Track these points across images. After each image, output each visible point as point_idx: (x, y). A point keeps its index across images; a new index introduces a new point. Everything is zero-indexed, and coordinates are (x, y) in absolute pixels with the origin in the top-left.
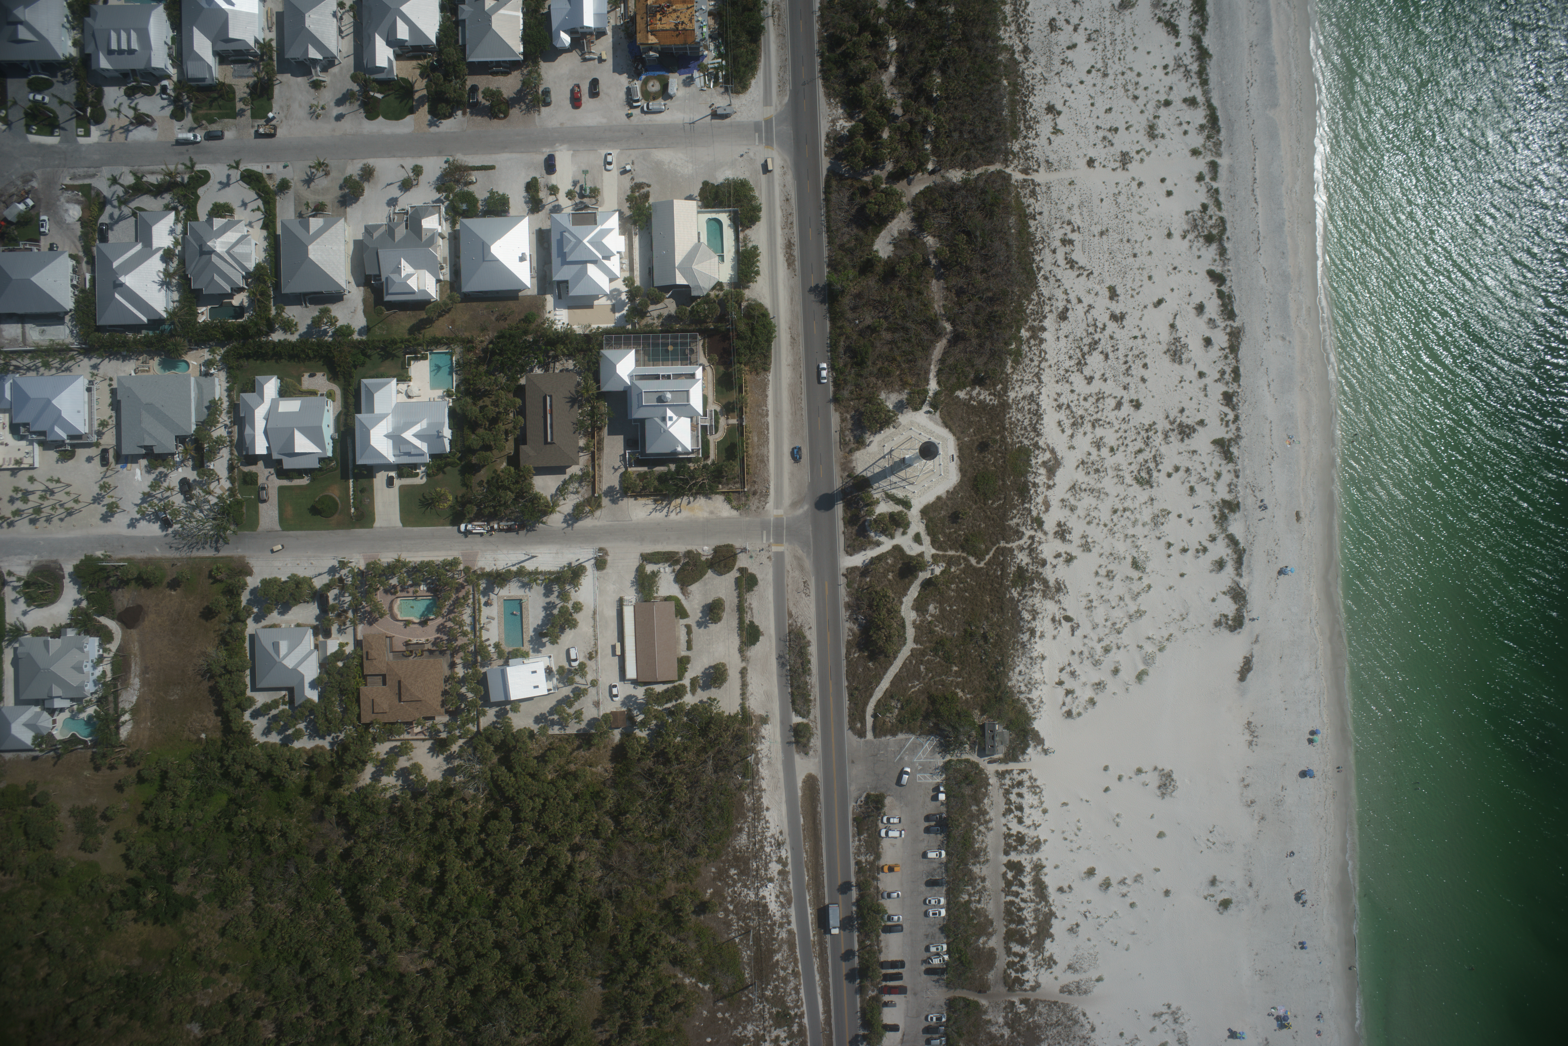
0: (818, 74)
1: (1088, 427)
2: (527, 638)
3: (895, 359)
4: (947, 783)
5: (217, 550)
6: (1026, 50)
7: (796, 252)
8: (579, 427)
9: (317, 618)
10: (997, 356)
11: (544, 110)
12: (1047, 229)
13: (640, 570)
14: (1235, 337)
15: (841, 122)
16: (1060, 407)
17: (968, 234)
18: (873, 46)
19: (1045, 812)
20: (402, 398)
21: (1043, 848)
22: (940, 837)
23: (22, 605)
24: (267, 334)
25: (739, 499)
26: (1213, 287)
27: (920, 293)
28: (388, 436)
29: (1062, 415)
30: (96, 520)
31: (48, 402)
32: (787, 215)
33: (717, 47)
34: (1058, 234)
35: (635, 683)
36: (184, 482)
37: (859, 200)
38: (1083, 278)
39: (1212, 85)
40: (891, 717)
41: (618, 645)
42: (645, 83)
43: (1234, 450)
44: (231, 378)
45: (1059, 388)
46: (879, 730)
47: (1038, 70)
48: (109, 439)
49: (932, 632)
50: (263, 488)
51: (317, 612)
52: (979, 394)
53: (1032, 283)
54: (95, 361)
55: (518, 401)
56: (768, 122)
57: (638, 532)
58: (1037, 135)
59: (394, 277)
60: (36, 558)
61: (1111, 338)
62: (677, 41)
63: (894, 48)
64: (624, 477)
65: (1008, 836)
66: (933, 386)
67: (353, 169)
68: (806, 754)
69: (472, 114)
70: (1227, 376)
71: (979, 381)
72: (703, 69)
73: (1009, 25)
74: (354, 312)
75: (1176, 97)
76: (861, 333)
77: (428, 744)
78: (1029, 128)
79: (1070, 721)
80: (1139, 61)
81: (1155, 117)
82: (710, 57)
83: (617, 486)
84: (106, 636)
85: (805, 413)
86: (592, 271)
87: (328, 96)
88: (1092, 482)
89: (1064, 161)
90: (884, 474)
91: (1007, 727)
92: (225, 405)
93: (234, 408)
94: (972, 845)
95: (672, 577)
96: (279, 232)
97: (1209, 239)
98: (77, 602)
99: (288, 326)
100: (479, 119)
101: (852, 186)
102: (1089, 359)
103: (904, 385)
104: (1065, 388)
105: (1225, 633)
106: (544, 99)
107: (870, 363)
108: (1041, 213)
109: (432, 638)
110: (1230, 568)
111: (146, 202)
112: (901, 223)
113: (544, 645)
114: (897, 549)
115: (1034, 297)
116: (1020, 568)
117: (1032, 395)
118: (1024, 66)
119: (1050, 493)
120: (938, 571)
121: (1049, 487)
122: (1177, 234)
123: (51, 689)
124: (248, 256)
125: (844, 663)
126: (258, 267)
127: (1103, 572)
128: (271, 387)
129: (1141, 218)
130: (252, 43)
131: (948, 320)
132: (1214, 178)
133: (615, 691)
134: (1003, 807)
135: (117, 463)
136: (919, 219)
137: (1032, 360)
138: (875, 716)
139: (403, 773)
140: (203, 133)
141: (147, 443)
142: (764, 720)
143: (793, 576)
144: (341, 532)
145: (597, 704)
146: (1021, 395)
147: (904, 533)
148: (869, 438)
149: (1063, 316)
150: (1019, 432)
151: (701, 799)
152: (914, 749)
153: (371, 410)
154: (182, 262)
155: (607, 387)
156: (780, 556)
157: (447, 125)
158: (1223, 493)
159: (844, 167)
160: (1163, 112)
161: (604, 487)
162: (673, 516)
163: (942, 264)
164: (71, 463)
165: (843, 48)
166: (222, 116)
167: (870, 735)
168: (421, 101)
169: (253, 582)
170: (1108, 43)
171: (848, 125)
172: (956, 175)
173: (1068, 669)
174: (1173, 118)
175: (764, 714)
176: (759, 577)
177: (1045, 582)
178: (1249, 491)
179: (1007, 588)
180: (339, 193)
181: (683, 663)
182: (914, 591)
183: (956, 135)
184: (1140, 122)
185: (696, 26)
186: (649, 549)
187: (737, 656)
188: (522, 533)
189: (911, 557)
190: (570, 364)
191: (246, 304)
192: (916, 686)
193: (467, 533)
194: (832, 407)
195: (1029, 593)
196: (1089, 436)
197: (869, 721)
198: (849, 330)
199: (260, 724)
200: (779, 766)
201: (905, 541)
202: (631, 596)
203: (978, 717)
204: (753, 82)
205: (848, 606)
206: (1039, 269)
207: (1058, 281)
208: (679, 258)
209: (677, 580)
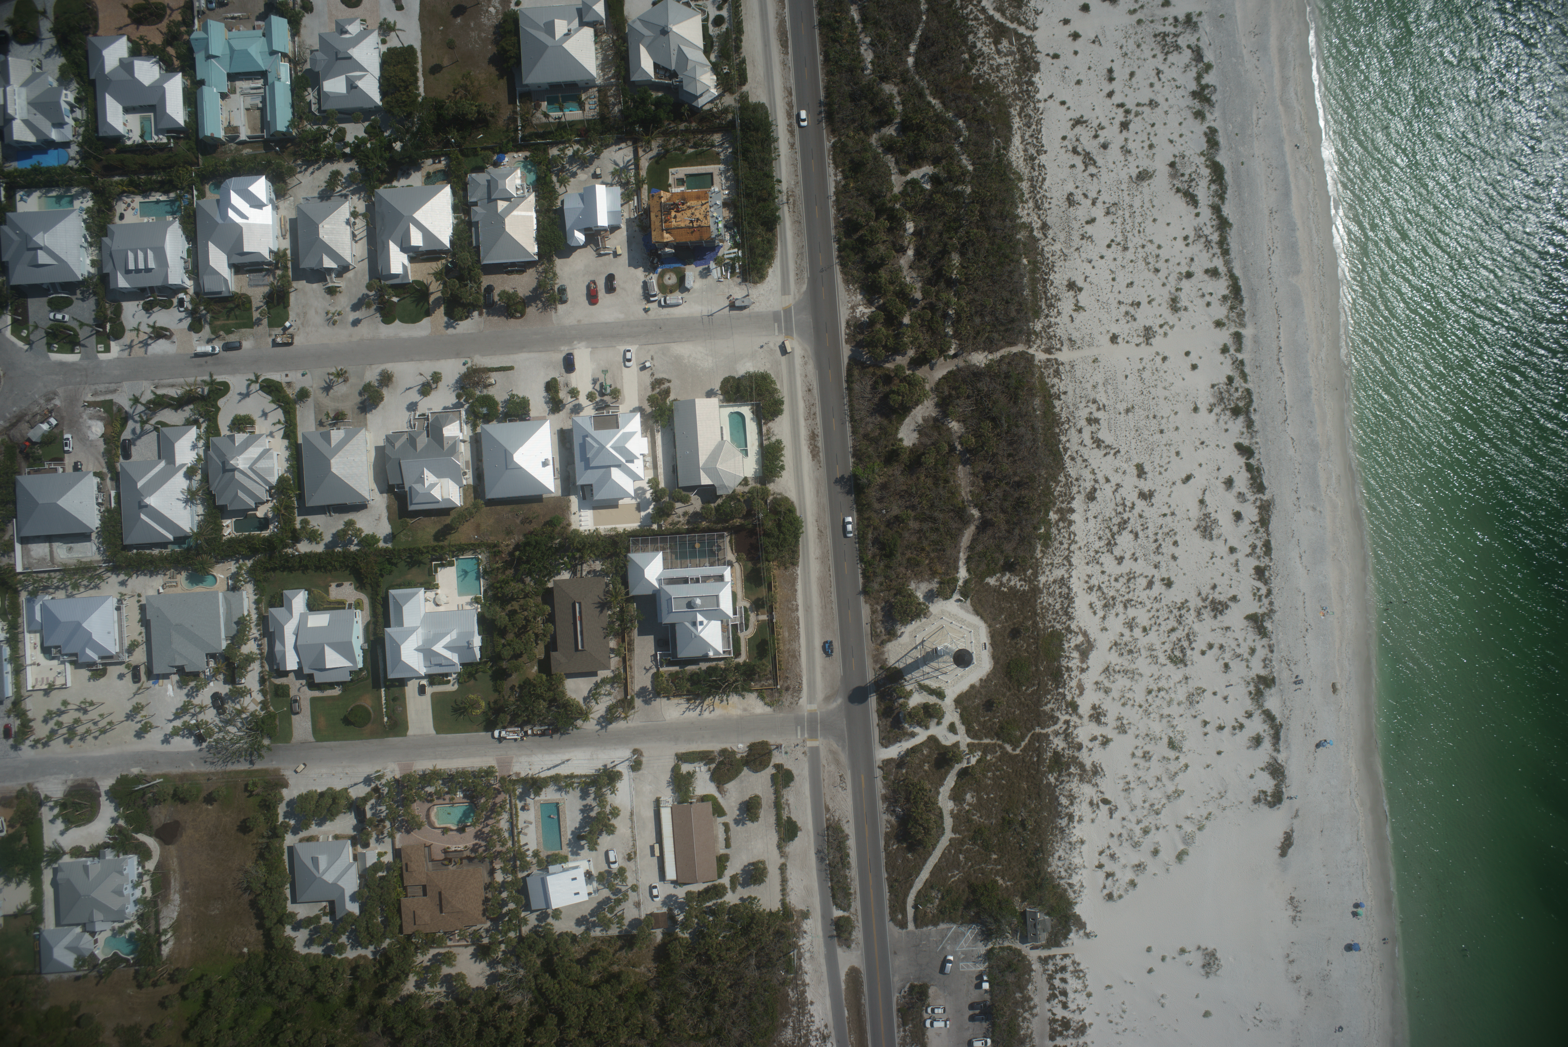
0: (835, 260)
1: (1120, 608)
2: (565, 841)
3: (923, 549)
4: (990, 971)
5: (252, 763)
6: (1045, 227)
7: (820, 443)
8: (609, 631)
9: (355, 828)
10: (1026, 542)
11: (560, 307)
12: (1072, 408)
13: (675, 770)
14: (1265, 509)
15: (861, 308)
16: (1091, 589)
17: (993, 420)
18: (890, 230)
19: (1089, 995)
20: (430, 607)
21: (1089, 1031)
22: (985, 1025)
23: (60, 825)
24: (293, 546)
25: (772, 695)
26: (1241, 461)
27: (947, 481)
28: (418, 650)
29: (1094, 597)
30: (130, 737)
31: (79, 625)
32: (810, 406)
33: (733, 237)
34: (1083, 413)
35: (675, 883)
36: (216, 697)
37: (882, 389)
38: (1110, 457)
39: (1233, 254)
40: (932, 908)
41: (657, 846)
42: (661, 276)
43: (1268, 625)
44: (259, 590)
45: (1089, 570)
46: (920, 921)
47: (1057, 247)
48: (139, 657)
49: (969, 821)
50: (296, 701)
51: (354, 822)
52: (1009, 580)
53: (1060, 466)
54: (122, 577)
55: (548, 608)
56: (787, 311)
57: (672, 732)
58: (1059, 313)
59: (417, 487)
60: (71, 777)
61: (1141, 516)
62: (694, 238)
63: (911, 230)
64: (656, 677)
65: (1053, 1021)
66: (963, 574)
67: (372, 375)
68: (849, 947)
69: (488, 314)
70: (1258, 550)
71: (1009, 567)
72: (719, 262)
73: (1026, 202)
74: (379, 519)
75: (1198, 269)
76: (889, 524)
77: (471, 950)
78: (1051, 306)
79: (1111, 903)
80: (1159, 233)
81: (1178, 290)
82: (727, 249)
83: (650, 687)
84: (144, 854)
85: (835, 606)
86: (617, 475)
87: (343, 302)
88: (1126, 663)
89: (1087, 338)
90: (916, 665)
91: (1048, 914)
92: (254, 617)
93: (263, 620)
94: (1018, 1032)
95: (707, 776)
96: (300, 441)
97: (1236, 412)
98: (114, 820)
99: (314, 536)
100: (495, 319)
101: (874, 374)
102: (1119, 539)
103: (933, 574)
104: (1096, 569)
105: (1264, 809)
106: (561, 296)
107: (898, 555)
108: (1065, 393)
109: (470, 844)
110: (1267, 744)
111: (167, 416)
112: (924, 411)
113: (582, 848)
114: (932, 739)
115: (1062, 478)
116: (1056, 753)
117: (1063, 578)
118: (1043, 243)
119: (1083, 676)
120: (973, 761)
121: (1083, 670)
122: (1203, 408)
123: (92, 914)
124: (270, 470)
125: (883, 855)
126: (281, 479)
127: (1139, 753)
128: (299, 600)
129: (1167, 393)
130: (266, 255)
131: (976, 506)
132: (1239, 350)
133: (655, 892)
134: (1047, 992)
135: (149, 679)
136: (944, 405)
137: (1061, 543)
138: (915, 907)
139: (448, 979)
140: (221, 343)
141: (178, 663)
142: (805, 915)
143: (829, 770)
144: (375, 742)
145: (638, 905)
146: (1051, 579)
147: (939, 723)
148: (900, 629)
149: (1091, 497)
150: (1050, 616)
151: (745, 996)
152: (956, 938)
153: (400, 623)
154: (205, 479)
155: (636, 591)
156: (815, 751)
157: (465, 326)
158: (1258, 668)
159: (865, 355)
160: (1185, 284)
161: (637, 688)
162: (706, 714)
163: (967, 450)
164: (103, 681)
165: (861, 232)
166: (240, 326)
167: (911, 926)
168: (437, 303)
169: (288, 794)
170: (1127, 216)
171: (868, 311)
172: (979, 359)
173: (1108, 852)
174: (1195, 289)
175: (804, 908)
176: (795, 772)
177: (1082, 766)
178: (1284, 665)
179: (1044, 774)
180: (359, 399)
181: (722, 861)
182: (950, 781)
183: (977, 320)
184: (1163, 295)
185: (711, 221)
186: (685, 748)
187: (776, 852)
188: (556, 736)
189: (945, 747)
190: (598, 566)
191: (270, 515)
192: (956, 876)
193: (501, 739)
194: (862, 598)
195: (1066, 779)
196: (1122, 617)
197: (910, 912)
198: (876, 522)
199: (301, 936)
200: (822, 960)
201: (940, 732)
202: (668, 797)
203: (1018, 904)
204: (770, 271)
205: (885, 798)
206: (1066, 450)
207: (1085, 461)
208: (703, 458)
209: (713, 778)
